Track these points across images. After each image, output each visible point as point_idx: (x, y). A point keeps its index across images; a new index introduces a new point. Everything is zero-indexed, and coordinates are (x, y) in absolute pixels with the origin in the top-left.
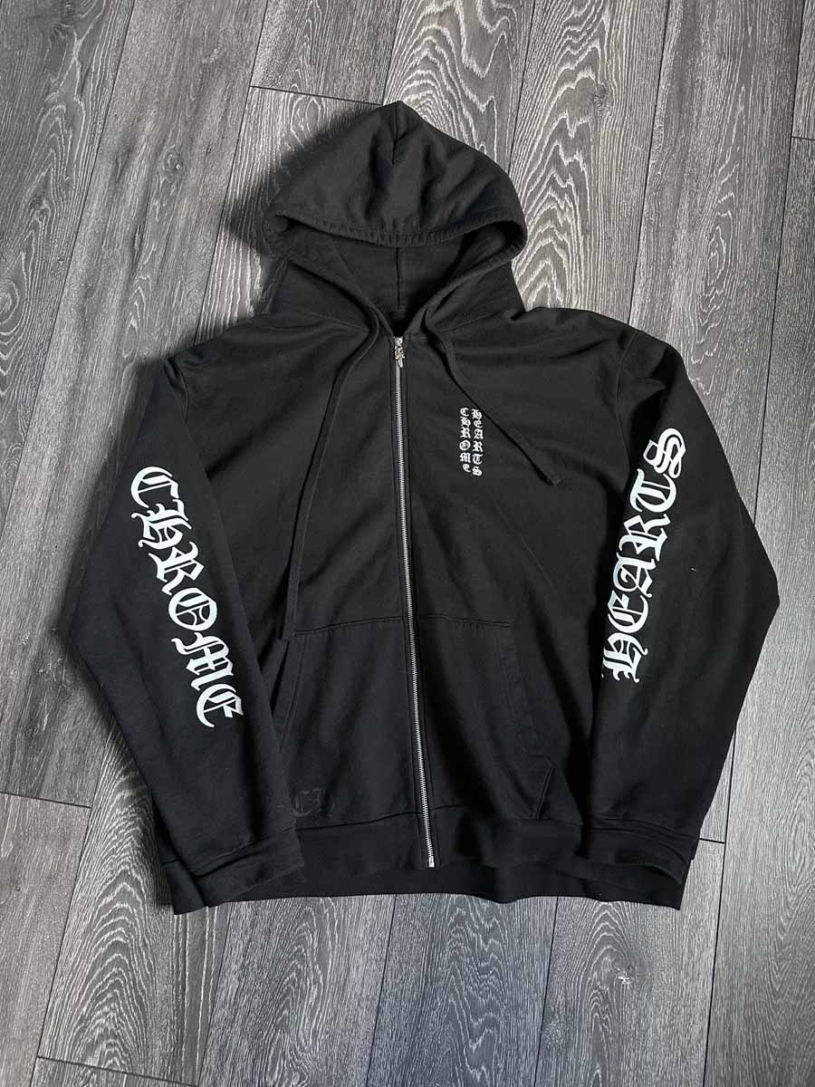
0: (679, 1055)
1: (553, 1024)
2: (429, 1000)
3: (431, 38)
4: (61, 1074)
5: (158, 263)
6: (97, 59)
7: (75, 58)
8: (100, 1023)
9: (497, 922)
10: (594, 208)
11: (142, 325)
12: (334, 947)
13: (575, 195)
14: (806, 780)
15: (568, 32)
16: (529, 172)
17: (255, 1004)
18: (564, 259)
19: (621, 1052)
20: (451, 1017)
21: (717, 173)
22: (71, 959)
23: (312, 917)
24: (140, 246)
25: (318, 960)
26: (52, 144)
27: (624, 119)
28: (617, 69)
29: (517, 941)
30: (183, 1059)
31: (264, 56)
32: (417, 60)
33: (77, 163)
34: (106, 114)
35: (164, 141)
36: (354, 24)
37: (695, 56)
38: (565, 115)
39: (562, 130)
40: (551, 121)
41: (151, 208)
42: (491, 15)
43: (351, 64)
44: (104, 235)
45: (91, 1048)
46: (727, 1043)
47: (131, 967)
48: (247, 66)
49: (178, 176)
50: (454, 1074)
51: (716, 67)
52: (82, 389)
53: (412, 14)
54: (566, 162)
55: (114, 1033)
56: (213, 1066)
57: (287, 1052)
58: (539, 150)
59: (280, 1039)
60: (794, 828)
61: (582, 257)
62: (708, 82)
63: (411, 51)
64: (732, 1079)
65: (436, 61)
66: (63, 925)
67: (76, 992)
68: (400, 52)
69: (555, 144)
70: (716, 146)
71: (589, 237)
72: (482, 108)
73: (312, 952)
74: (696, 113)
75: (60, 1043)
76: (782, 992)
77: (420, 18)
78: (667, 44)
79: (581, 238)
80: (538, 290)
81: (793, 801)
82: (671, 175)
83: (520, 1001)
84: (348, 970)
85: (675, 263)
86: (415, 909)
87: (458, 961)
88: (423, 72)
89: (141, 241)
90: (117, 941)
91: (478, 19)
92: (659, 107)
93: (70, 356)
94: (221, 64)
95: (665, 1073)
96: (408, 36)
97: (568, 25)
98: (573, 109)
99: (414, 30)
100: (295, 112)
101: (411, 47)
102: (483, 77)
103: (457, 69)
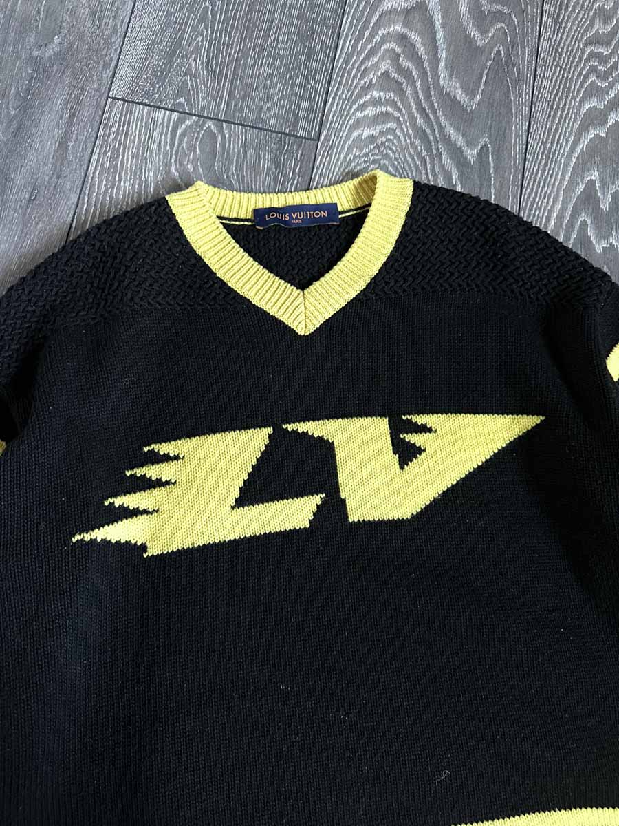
3: (388, 45)
15: (592, 54)
31: (134, 51)
32: (373, 77)
36: (277, 15)
38: (594, 175)
39: (589, 197)
40: (573, 182)
42: (482, 19)
43: (271, 75)
48: (106, 66)
53: (364, 9)
54: (599, 249)
63: (363, 62)
65: (401, 79)
68: (347, 61)
69: (582, 217)
72: (471, 155)
77: (377, 15)
88: (382, 94)
91: (461, 23)
94: (63, 59)
96: (358, 40)
97: (591, 43)
98: (605, 166)
99: (367, 32)
100: (181, 140)
101: (363, 55)
102: (471, 110)
103: (432, 93)
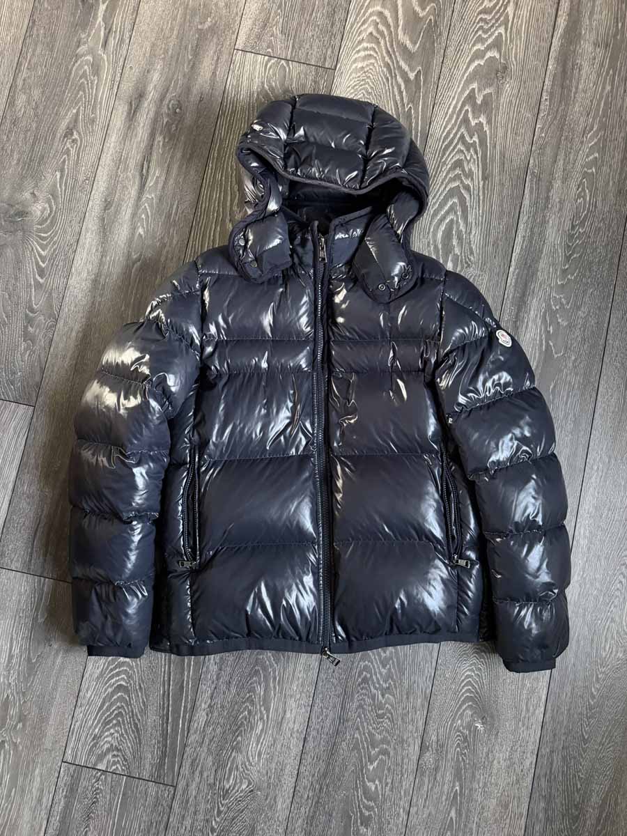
0: (515, 778)
1: (428, 754)
2: (341, 735)
3: (375, 18)
4: (80, 774)
5: (160, 186)
6: (117, 21)
7: (100, 19)
8: (108, 740)
9: (392, 683)
10: (493, 160)
11: (147, 234)
12: (275, 695)
13: (478, 149)
14: (618, 593)
15: (481, 19)
16: (445, 128)
17: (218, 731)
18: (468, 198)
19: (473, 776)
20: (356, 747)
21: (586, 137)
22: (89, 695)
23: (260, 673)
24: (148, 171)
25: (263, 705)
26: (81, 87)
27: (519, 91)
28: (517, 50)
29: (405, 696)
30: (166, 768)
31: (247, 25)
32: (364, 35)
33: (101, 103)
34: (124, 66)
35: (167, 91)
36: (317, 3)
37: (576, 44)
38: (475, 85)
39: (471, 97)
40: (463, 90)
41: (156, 143)
42: (423, 1)
43: (313, 36)
44: (120, 161)
45: (101, 758)
46: (548, 772)
47: (130, 702)
48: (233, 33)
49: (177, 118)
50: (356, 787)
51: (592, 53)
52: (101, 280)
54: (473, 123)
55: (117, 748)
56: (187, 773)
57: (240, 766)
58: (453, 112)
59: (234, 757)
60: (607, 627)
61: (481, 198)
62: (586, 66)
63: (359, 28)
64: (550, 796)
65: (378, 36)
66: (82, 671)
67: (91, 718)
68: (351, 27)
69: (466, 108)
70: (588, 115)
71: (487, 182)
72: (412, 76)
73: (260, 698)
74: (574, 90)
75: (79, 753)
76: (590, 739)
78: (556, 33)
79: (481, 183)
80: (448, 221)
81: (608, 608)
82: (551, 137)
83: (405, 738)
84: (285, 712)
85: (550, 206)
86: (334, 672)
87: (363, 708)
88: (368, 45)
89: (149, 167)
90: (121, 685)
91: (412, 4)
92: (546, 83)
93: (93, 255)
95: (504, 791)
96: (357, 16)
97: (481, 14)
98: (481, 81)
99: (362, 11)
100: (269, 72)
101: (360, 24)
102: (414, 53)
103: (394, 43)
